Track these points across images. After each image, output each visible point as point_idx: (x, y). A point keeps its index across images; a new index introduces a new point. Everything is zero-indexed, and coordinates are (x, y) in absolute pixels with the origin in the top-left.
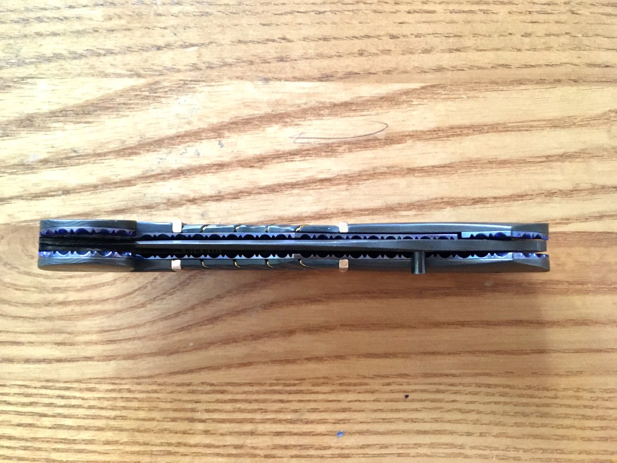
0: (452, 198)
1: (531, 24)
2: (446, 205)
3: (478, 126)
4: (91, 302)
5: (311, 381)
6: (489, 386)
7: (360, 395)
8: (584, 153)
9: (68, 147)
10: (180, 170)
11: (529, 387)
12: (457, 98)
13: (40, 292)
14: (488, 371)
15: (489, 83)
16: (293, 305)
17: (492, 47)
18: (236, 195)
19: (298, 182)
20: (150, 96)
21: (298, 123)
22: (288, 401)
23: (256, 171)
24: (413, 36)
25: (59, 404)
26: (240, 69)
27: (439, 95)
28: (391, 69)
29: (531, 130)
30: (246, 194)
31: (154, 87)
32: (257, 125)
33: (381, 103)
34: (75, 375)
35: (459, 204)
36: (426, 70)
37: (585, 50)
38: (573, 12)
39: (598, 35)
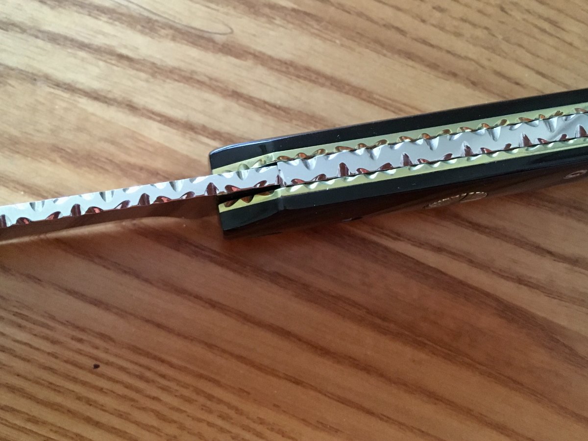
3: (340, 82)
6: (210, 397)
7: (35, 339)
11: (262, 422)
15: (373, 40)
16: (7, 187)
19: (90, 44)
27: (309, 27)
30: (18, 30)
37: (499, 55)
38: (503, 9)
39: (520, 46)
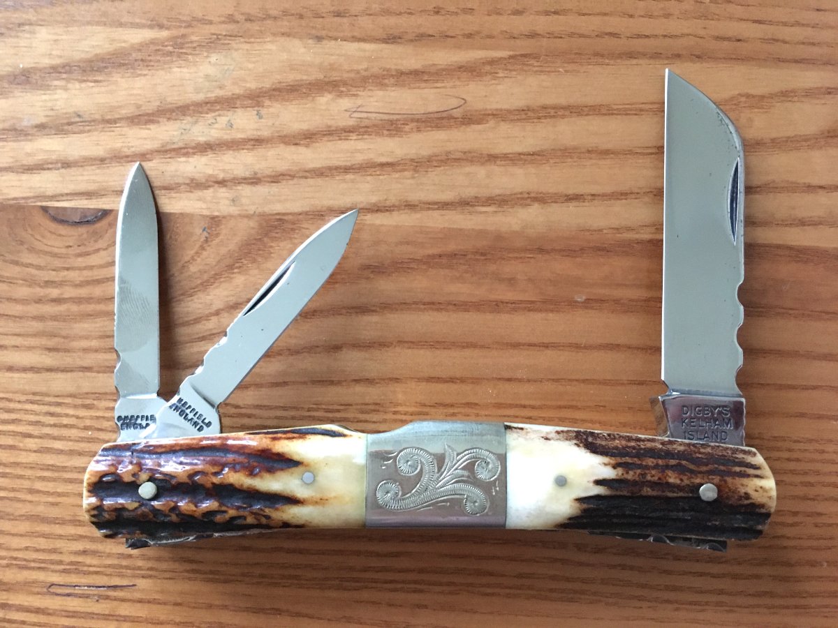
0: (540, 193)
2: (533, 201)
3: (578, 107)
4: (91, 301)
9: (71, 110)
10: (208, 144)
12: (553, 72)
13: (30, 286)
17: (598, 11)
18: (276, 178)
19: (352, 165)
20: (174, 52)
21: (355, 93)
23: (302, 150)
25: (47, 423)
26: (288, 24)
27: (530, 67)
28: (473, 33)
29: (642, 115)
30: (288, 178)
31: (179, 41)
32: (305, 93)
33: (459, 73)
34: (71, 389)
35: (549, 201)
36: (516, 36)
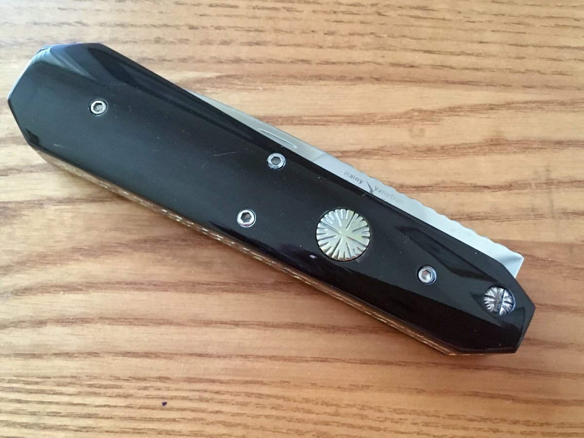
1: (335, 23)
5: (56, 380)
6: (260, 396)
7: (111, 399)
8: (383, 151)
11: (307, 401)
14: (260, 379)
15: (287, 77)
16: (50, 292)
22: (27, 402)
24: (213, 28)
37: (390, 50)
38: (379, 14)
39: (404, 36)
